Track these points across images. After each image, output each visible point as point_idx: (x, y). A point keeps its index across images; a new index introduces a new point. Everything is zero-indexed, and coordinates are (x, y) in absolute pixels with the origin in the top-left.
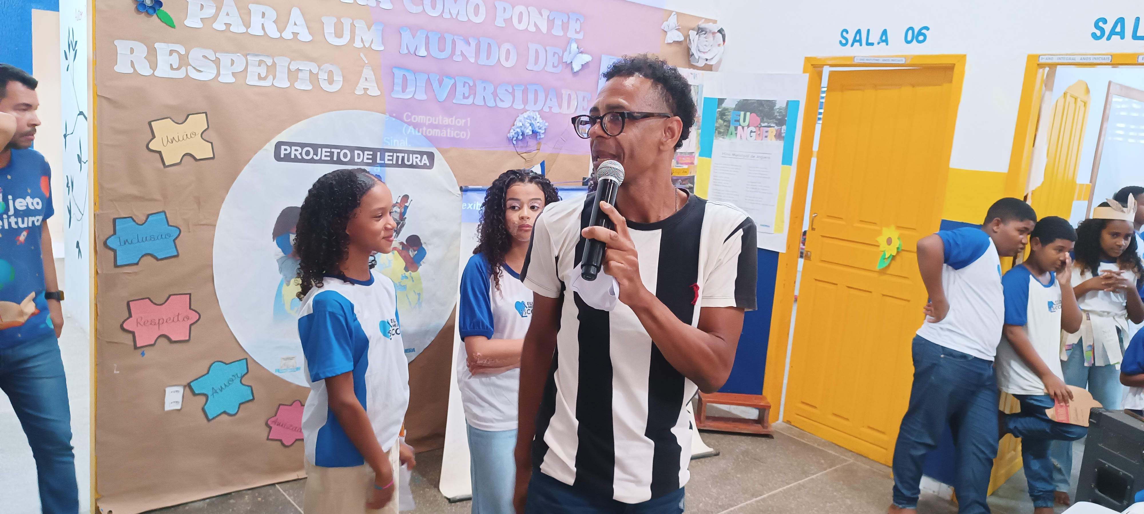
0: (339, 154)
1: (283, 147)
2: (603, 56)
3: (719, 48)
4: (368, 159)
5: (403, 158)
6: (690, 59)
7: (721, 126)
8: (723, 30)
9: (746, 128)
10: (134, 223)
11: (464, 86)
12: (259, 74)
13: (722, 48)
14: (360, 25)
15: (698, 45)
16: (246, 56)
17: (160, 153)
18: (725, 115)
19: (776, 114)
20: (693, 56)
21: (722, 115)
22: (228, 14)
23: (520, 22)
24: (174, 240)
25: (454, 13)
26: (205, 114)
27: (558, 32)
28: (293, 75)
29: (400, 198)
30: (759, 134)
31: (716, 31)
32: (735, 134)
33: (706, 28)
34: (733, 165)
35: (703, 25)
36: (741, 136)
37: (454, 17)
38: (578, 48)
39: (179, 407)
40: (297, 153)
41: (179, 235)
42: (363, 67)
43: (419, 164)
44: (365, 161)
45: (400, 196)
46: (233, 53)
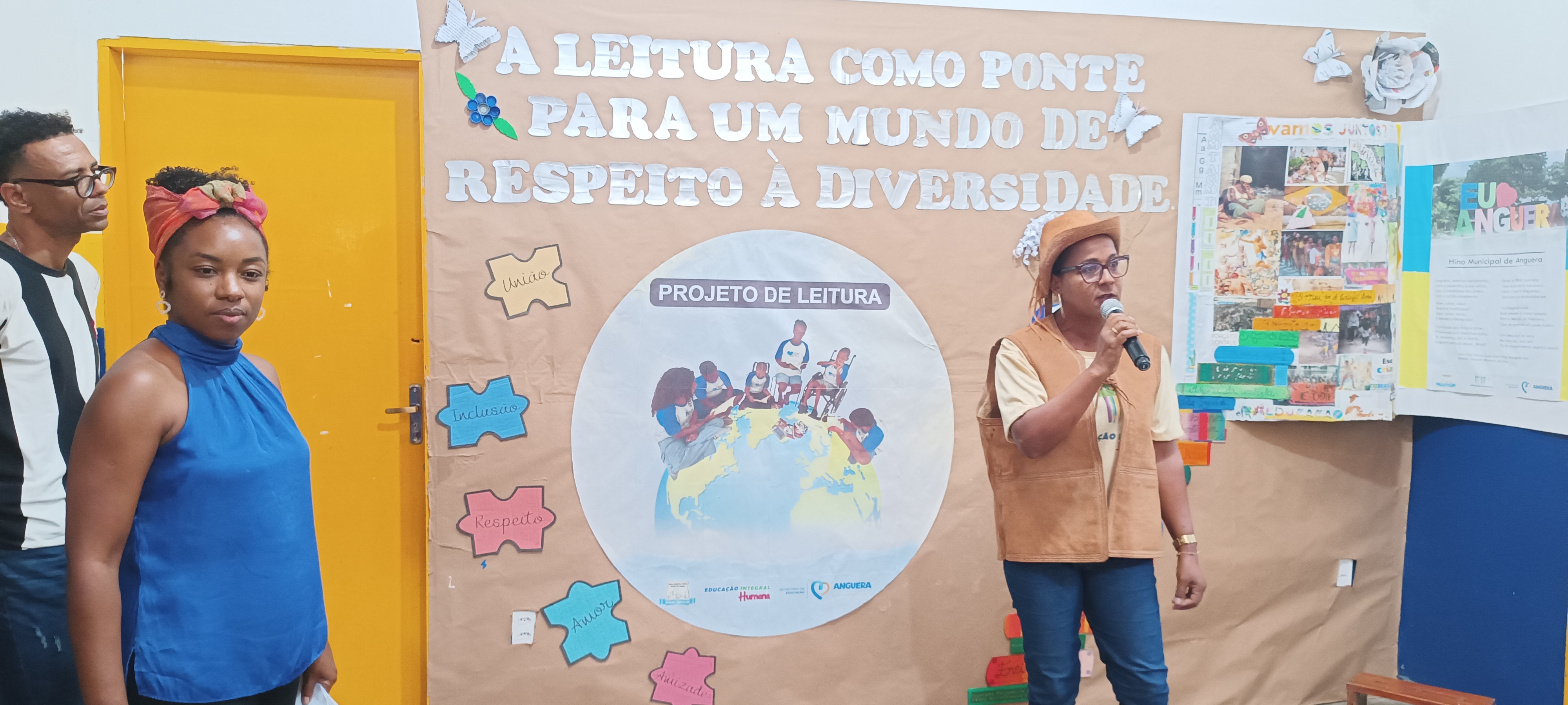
0: (741, 292)
1: (662, 287)
2: (1185, 115)
3: (1427, 78)
4: (784, 298)
5: (838, 295)
6: (1367, 103)
7: (1442, 212)
8: (1432, 46)
9: (1490, 211)
10: (471, 392)
11: (933, 184)
12: (626, 189)
13: (1433, 78)
14: (765, 110)
15: (1381, 78)
16: (607, 167)
17: (501, 299)
18: (1448, 193)
19: (1547, 177)
20: (1371, 99)
21: (1444, 193)
22: (583, 115)
23: (1026, 78)
24: (521, 414)
25: (912, 75)
26: (556, 247)
27: (1095, 85)
28: (672, 188)
29: (836, 354)
30: (1517, 219)
31: (1417, 49)
32: (1471, 226)
33: (1396, 48)
34: (1472, 281)
35: (1386, 43)
36: (1482, 227)
37: (912, 82)
38: (1134, 107)
39: (530, 642)
40: (682, 294)
41: (527, 407)
42: (772, 168)
43: (865, 302)
44: (781, 300)
45: (836, 351)
46: (590, 164)
